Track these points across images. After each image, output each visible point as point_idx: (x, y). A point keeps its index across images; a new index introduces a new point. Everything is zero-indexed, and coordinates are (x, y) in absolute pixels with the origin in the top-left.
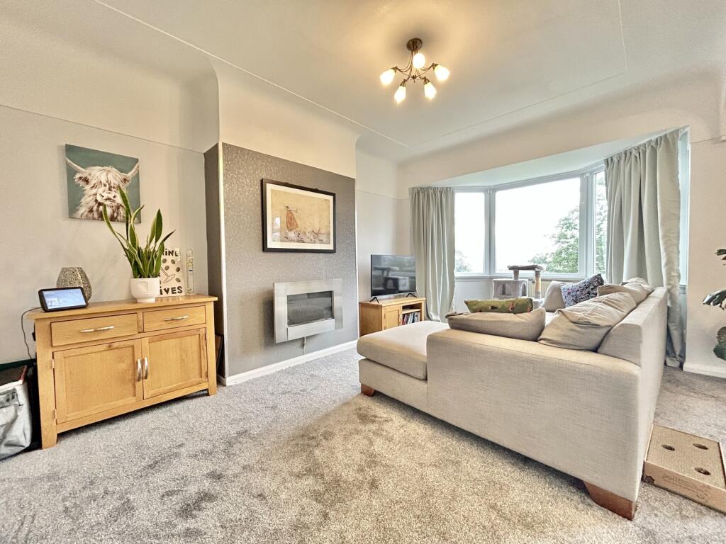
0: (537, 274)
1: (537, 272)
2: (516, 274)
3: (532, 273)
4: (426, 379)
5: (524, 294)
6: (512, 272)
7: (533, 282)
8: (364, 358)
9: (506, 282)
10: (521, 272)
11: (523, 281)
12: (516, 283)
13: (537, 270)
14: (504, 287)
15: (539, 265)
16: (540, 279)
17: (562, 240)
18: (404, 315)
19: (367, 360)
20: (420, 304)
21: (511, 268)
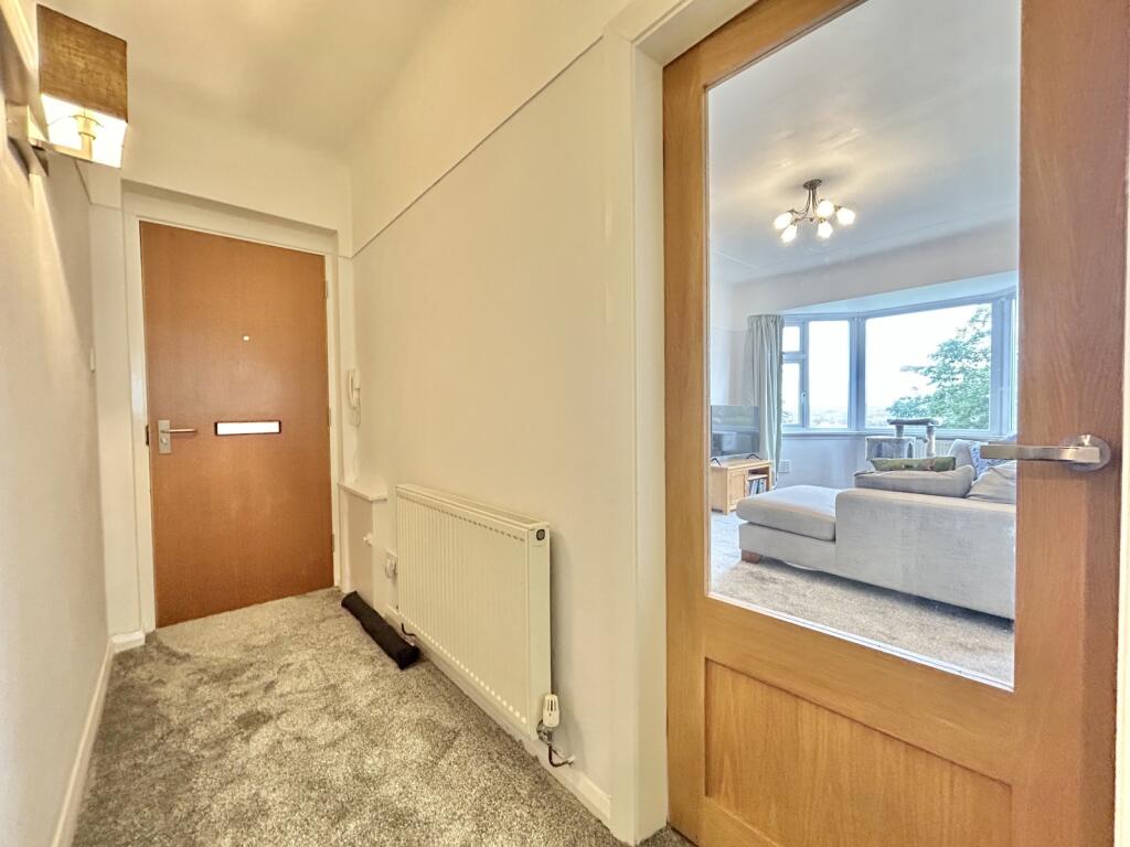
0: (930, 431)
1: (929, 427)
2: (900, 429)
3: (923, 429)
4: (834, 540)
5: (910, 455)
6: (894, 427)
7: (926, 441)
8: (746, 522)
9: (885, 440)
10: (906, 427)
11: (908, 440)
12: (899, 441)
13: (930, 425)
14: (880, 447)
15: (934, 419)
16: (933, 437)
17: (944, 376)
18: (751, 481)
19: (751, 523)
20: (767, 468)
21: (892, 423)
